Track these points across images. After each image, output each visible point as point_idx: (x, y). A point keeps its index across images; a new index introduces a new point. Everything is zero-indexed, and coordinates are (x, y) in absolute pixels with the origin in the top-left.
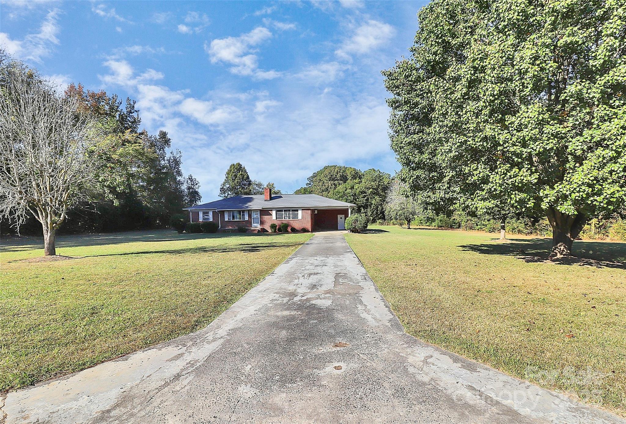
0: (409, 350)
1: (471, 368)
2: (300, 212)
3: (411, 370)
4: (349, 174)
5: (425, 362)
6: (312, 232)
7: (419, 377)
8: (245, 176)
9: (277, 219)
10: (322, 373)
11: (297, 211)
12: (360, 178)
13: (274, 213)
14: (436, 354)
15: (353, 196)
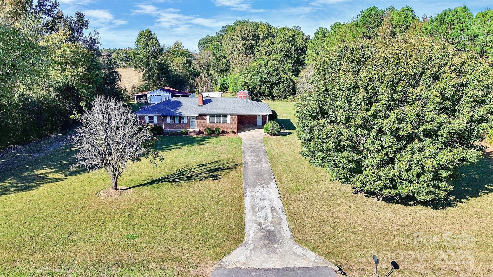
0: (293, 245)
1: (304, 249)
2: (229, 118)
3: (293, 250)
4: (261, 33)
5: (296, 248)
6: (237, 133)
7: (294, 252)
8: (157, 45)
9: (210, 122)
10: (277, 251)
11: (226, 116)
12: (273, 37)
13: (208, 118)
14: (299, 247)
15: (267, 73)
